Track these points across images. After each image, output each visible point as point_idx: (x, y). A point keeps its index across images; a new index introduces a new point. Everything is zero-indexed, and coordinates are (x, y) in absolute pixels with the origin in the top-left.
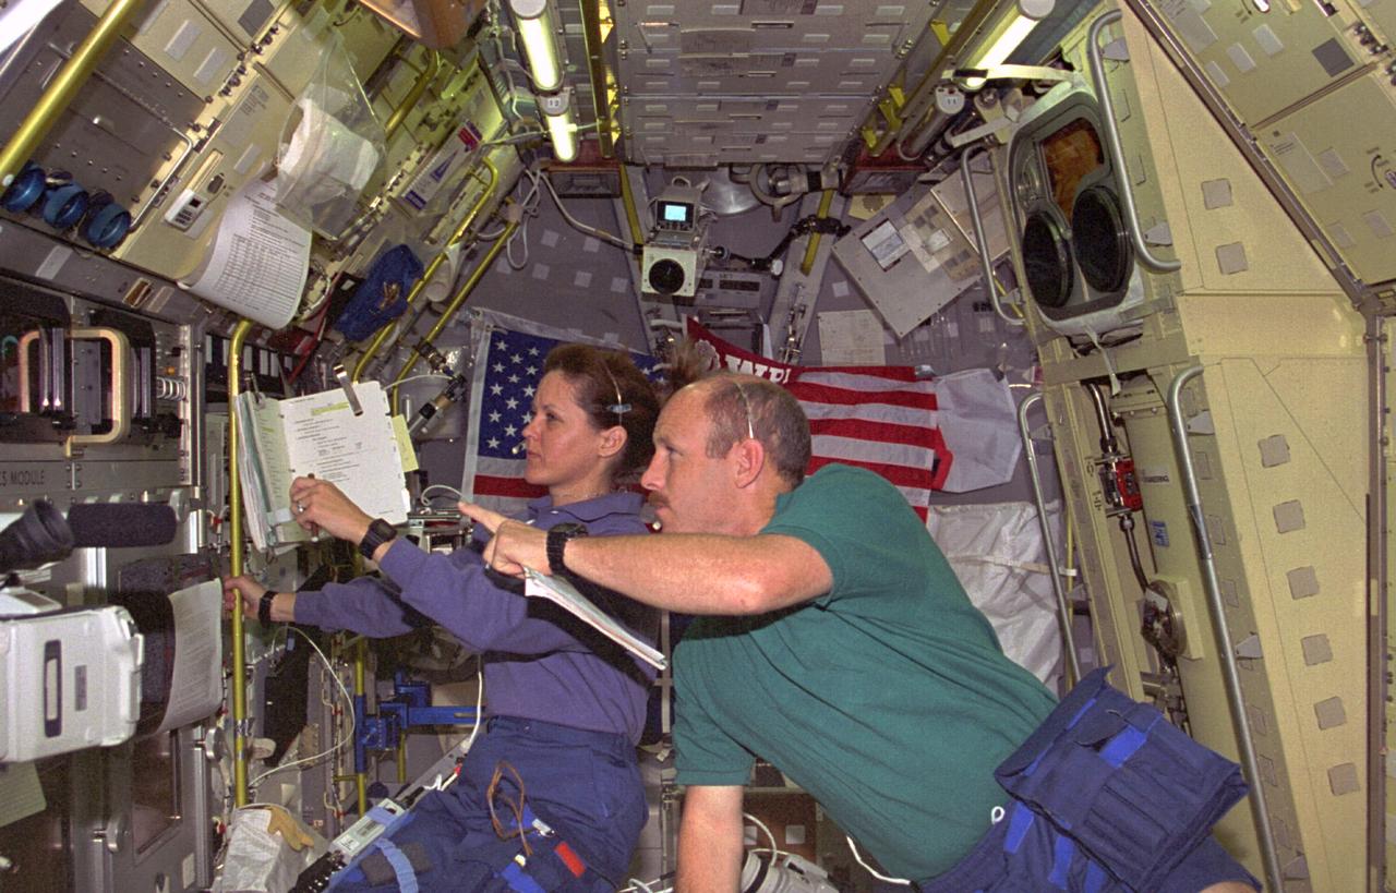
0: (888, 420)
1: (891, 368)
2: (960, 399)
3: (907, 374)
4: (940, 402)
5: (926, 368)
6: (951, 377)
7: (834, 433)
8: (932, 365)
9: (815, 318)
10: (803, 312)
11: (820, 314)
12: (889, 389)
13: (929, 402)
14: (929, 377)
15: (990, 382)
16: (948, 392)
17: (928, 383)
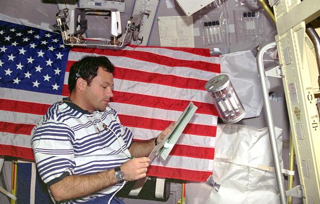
0: (192, 77)
1: (197, 49)
2: (234, 68)
3: (206, 52)
4: (222, 69)
5: (217, 50)
6: (230, 55)
7: (159, 82)
8: (220, 49)
9: (156, 20)
10: (148, 15)
11: (159, 18)
12: (195, 60)
13: (216, 68)
14: (218, 55)
15: (251, 58)
16: (226, 63)
17: (217, 58)
